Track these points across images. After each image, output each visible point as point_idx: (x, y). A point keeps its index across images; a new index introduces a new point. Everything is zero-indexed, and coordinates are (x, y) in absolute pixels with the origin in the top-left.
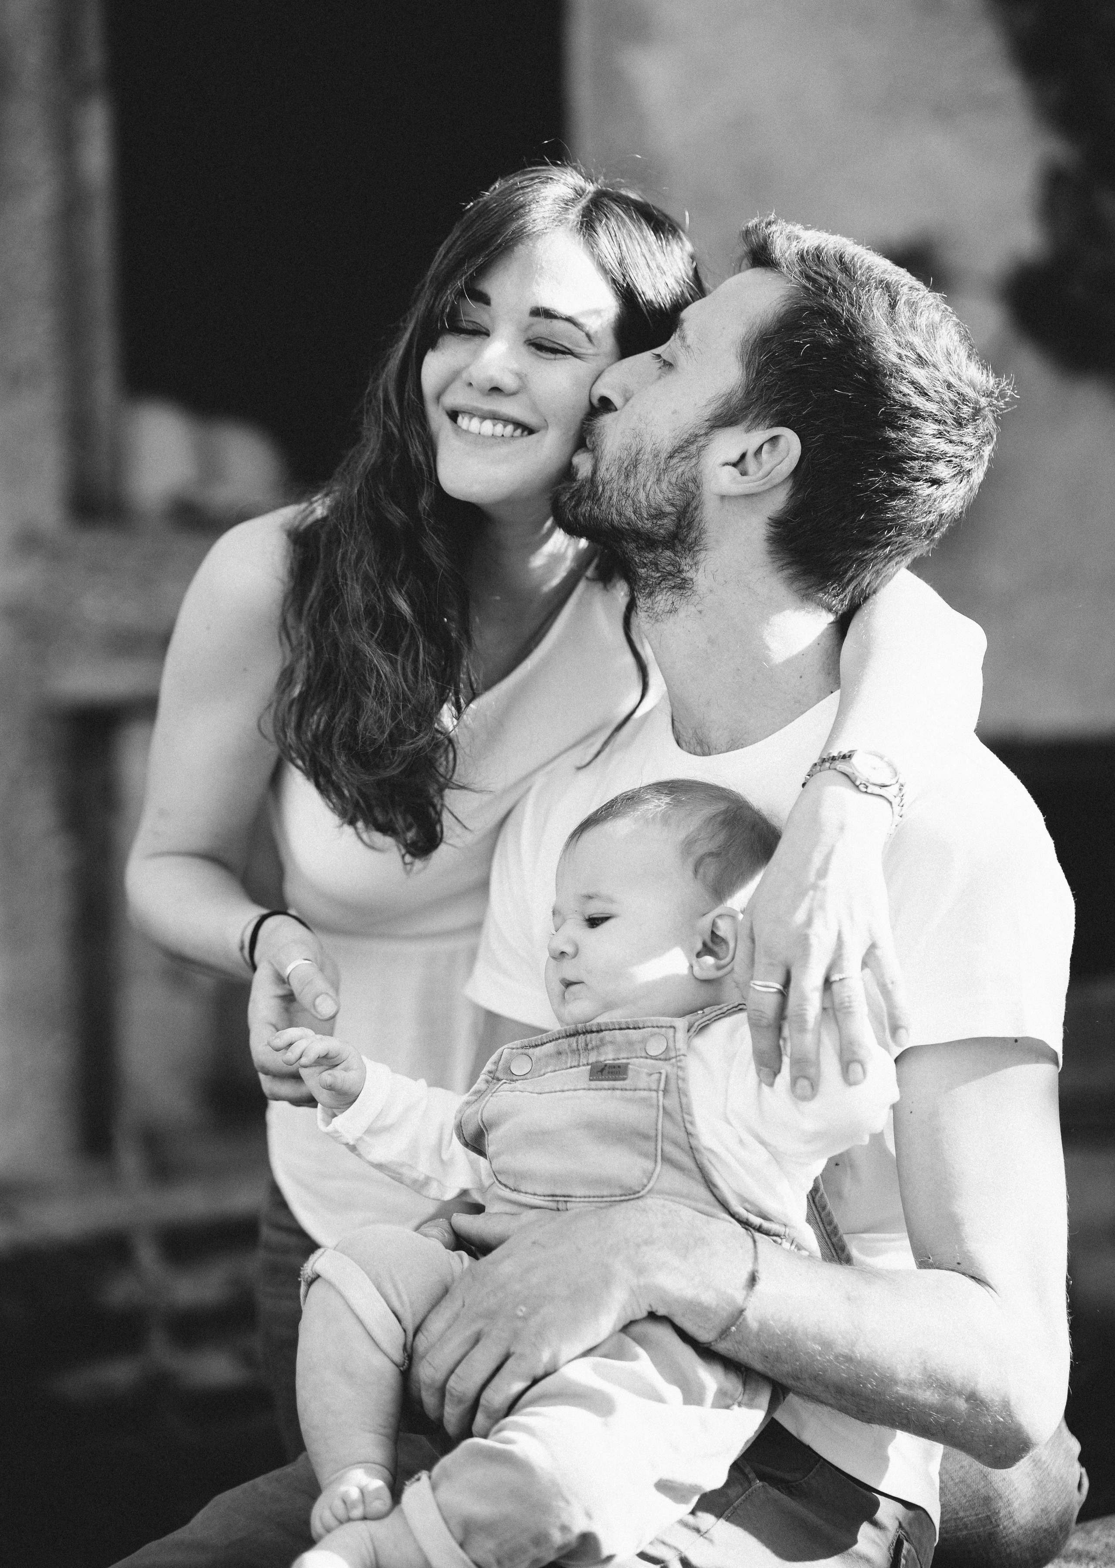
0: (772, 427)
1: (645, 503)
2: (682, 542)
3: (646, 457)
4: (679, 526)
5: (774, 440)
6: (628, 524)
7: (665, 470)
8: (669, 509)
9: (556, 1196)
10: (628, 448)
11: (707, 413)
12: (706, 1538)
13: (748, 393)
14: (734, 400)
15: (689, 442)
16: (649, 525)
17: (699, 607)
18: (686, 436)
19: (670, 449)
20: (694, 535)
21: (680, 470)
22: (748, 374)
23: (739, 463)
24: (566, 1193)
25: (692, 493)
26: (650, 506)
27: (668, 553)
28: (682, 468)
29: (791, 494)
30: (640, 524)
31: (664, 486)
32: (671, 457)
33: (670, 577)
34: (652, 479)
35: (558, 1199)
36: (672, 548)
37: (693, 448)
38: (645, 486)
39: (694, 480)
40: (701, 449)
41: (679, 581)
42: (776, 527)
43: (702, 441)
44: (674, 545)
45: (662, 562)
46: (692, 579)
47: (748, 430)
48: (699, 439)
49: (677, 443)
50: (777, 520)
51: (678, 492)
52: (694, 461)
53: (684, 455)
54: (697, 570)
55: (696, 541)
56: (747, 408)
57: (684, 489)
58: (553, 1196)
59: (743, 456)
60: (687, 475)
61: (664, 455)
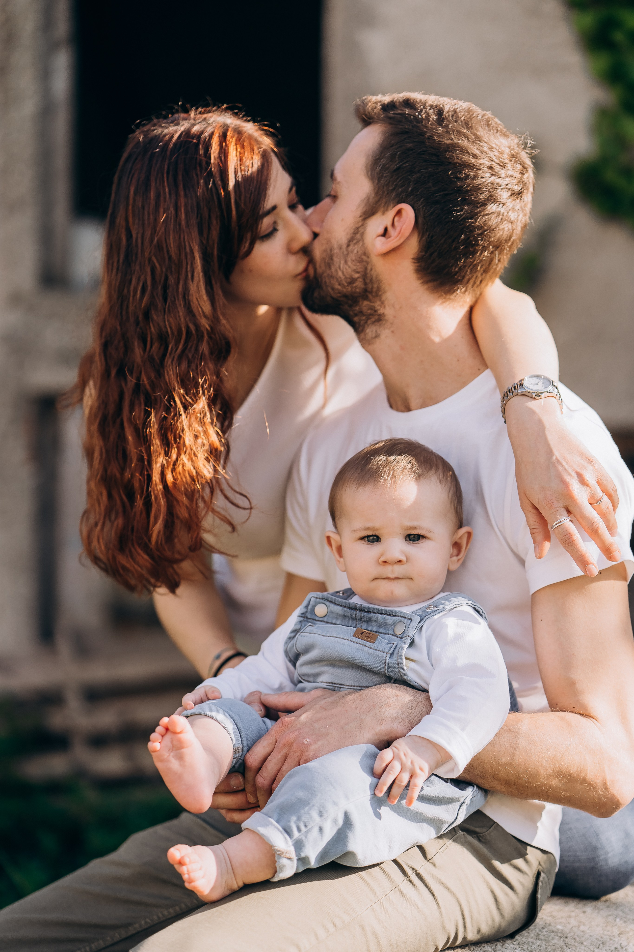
0: (395, 206)
1: (343, 277)
2: (371, 292)
3: (335, 251)
4: (365, 284)
5: (399, 212)
6: (339, 293)
7: (347, 254)
8: (356, 276)
9: (335, 684)
10: (325, 251)
11: (359, 213)
12: (431, 862)
13: (376, 193)
14: (371, 200)
15: (355, 233)
16: (349, 289)
17: (392, 329)
18: (352, 231)
19: (346, 242)
20: (375, 286)
21: (355, 251)
22: (373, 182)
23: (385, 233)
24: (340, 683)
25: (366, 261)
26: (346, 278)
27: (366, 303)
28: (356, 249)
29: (419, 239)
30: (345, 290)
31: (350, 263)
32: (348, 246)
33: (371, 316)
34: (342, 262)
35: (335, 685)
36: (366, 298)
37: (358, 236)
38: (340, 267)
39: (365, 254)
40: (363, 234)
41: (377, 317)
42: (418, 262)
43: (361, 230)
44: (367, 296)
45: (365, 309)
46: (383, 314)
47: (384, 213)
48: (360, 229)
49: (349, 237)
50: (417, 258)
51: (358, 264)
52: (361, 243)
53: (355, 242)
54: (385, 307)
55: (379, 289)
56: (379, 201)
57: (361, 261)
58: (332, 683)
59: (386, 229)
60: (360, 252)
61: (344, 246)
